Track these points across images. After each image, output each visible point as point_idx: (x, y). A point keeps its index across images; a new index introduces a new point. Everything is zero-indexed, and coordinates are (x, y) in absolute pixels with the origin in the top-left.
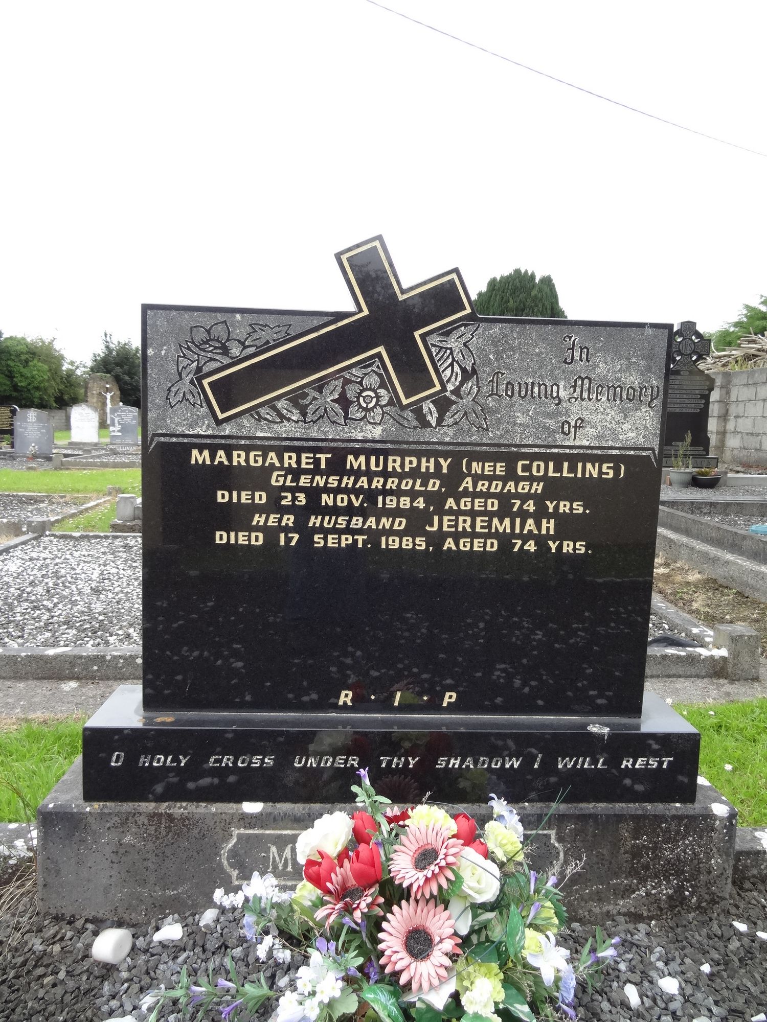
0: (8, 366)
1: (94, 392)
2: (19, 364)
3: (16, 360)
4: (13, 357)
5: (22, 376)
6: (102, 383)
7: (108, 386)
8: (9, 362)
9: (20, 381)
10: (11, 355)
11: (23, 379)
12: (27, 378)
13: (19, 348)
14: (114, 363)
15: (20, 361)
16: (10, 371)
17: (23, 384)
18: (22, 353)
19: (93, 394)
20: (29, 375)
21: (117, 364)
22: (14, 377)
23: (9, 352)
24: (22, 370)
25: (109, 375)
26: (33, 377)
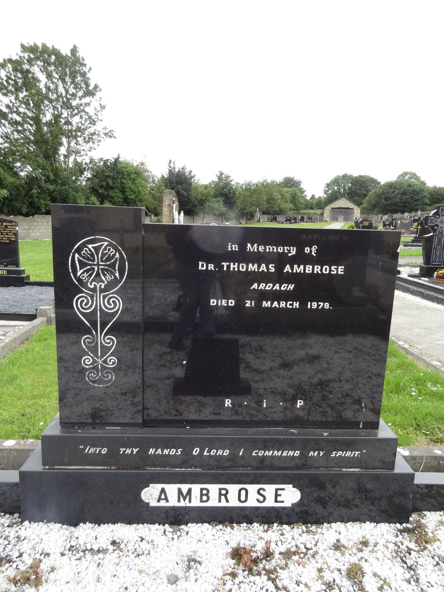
0: (122, 183)
1: (166, 203)
2: (129, 182)
3: (127, 178)
4: (125, 176)
5: (131, 191)
6: (170, 197)
7: (174, 199)
8: (123, 180)
9: (130, 195)
10: (123, 175)
11: (132, 193)
12: (134, 192)
13: (129, 169)
14: (176, 183)
15: (130, 179)
16: (123, 187)
17: (132, 197)
18: (131, 173)
19: (165, 205)
20: (136, 190)
21: (178, 183)
22: (126, 191)
23: (122, 172)
24: (131, 186)
25: (173, 191)
26: (139, 192)
